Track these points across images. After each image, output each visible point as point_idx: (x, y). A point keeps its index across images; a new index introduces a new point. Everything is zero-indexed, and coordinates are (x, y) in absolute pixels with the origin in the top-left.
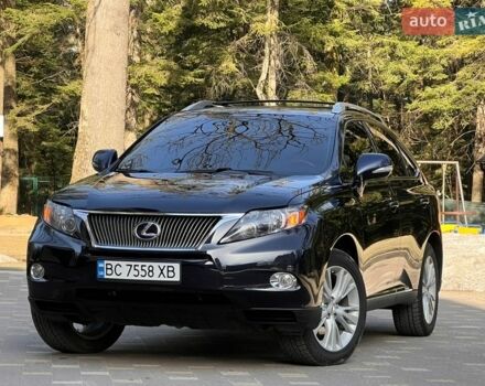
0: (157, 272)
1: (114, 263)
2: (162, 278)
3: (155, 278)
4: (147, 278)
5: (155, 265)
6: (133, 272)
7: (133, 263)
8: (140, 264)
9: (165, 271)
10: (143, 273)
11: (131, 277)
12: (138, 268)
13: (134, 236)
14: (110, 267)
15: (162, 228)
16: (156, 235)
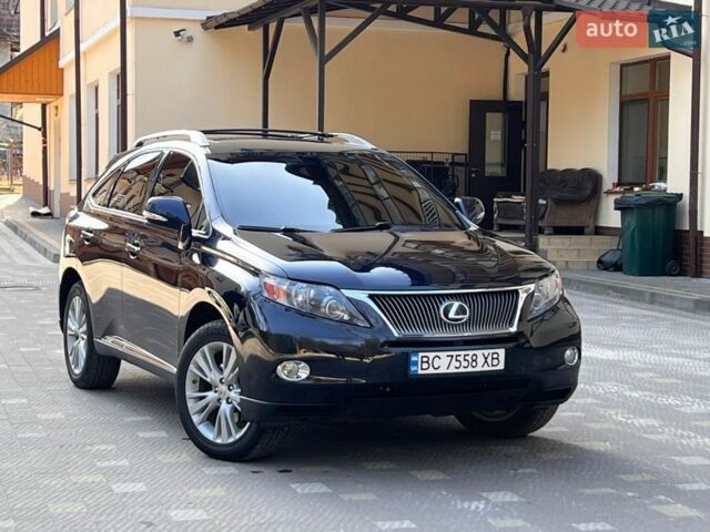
0: (481, 360)
1: (431, 355)
2: (486, 368)
3: (479, 369)
4: (470, 369)
5: (479, 353)
6: (454, 363)
7: (454, 353)
8: (463, 353)
9: (489, 360)
10: (465, 364)
11: (452, 370)
12: (461, 358)
13: (441, 319)
14: (425, 359)
15: (470, 308)
16: (466, 316)
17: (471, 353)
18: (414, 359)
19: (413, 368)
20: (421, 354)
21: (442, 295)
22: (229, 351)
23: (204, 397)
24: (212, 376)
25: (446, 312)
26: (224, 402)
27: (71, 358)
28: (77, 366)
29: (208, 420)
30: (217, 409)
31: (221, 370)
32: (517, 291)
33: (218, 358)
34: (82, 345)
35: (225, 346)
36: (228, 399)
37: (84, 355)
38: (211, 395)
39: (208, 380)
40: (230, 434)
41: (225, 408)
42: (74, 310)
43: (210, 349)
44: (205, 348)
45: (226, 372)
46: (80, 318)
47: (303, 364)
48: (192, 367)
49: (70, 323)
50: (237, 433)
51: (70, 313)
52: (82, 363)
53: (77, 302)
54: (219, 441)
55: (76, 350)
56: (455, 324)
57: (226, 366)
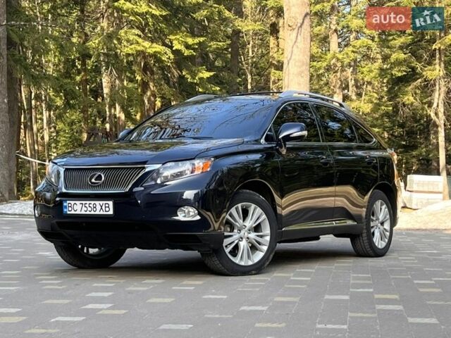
0: (98, 208)
1: (72, 202)
2: (102, 213)
3: (97, 213)
4: (92, 213)
5: (97, 203)
6: (84, 209)
7: (84, 202)
8: (88, 202)
9: (103, 207)
10: (89, 209)
11: (83, 212)
12: (87, 205)
13: (88, 183)
14: (70, 205)
15: (105, 177)
16: (101, 182)
17: (93, 202)
18: (65, 204)
19: (65, 210)
20: (68, 202)
25: (91, 178)
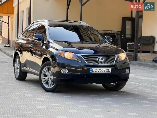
1: (95, 69)
3: (105, 72)
7: (100, 68)
9: (108, 70)
11: (99, 72)
12: (101, 70)
13: (97, 61)
14: (93, 69)
15: (104, 59)
16: (103, 61)
17: (104, 68)
18: (91, 69)
19: (91, 71)
20: (92, 68)
21: (98, 56)
22: (51, 68)
23: (45, 78)
24: (47, 73)
25: (99, 59)
26: (49, 79)
27: (16, 73)
28: (17, 75)
29: (46, 83)
30: (48, 81)
31: (49, 72)
32: (115, 56)
33: (49, 69)
34: (18, 70)
35: (50, 66)
36: (50, 78)
37: (19, 72)
38: (47, 78)
39: (46, 74)
40: (51, 86)
41: (50, 80)
42: (17, 62)
43: (47, 67)
44: (46, 67)
45: (50, 72)
46: (18, 63)
47: (67, 70)
48: (43, 71)
49: (16, 65)
50: (52, 86)
51: (16, 63)
52: (18, 74)
53: (18, 60)
54: (48, 88)
55: (17, 71)
56: (100, 62)
57: (50, 71)
